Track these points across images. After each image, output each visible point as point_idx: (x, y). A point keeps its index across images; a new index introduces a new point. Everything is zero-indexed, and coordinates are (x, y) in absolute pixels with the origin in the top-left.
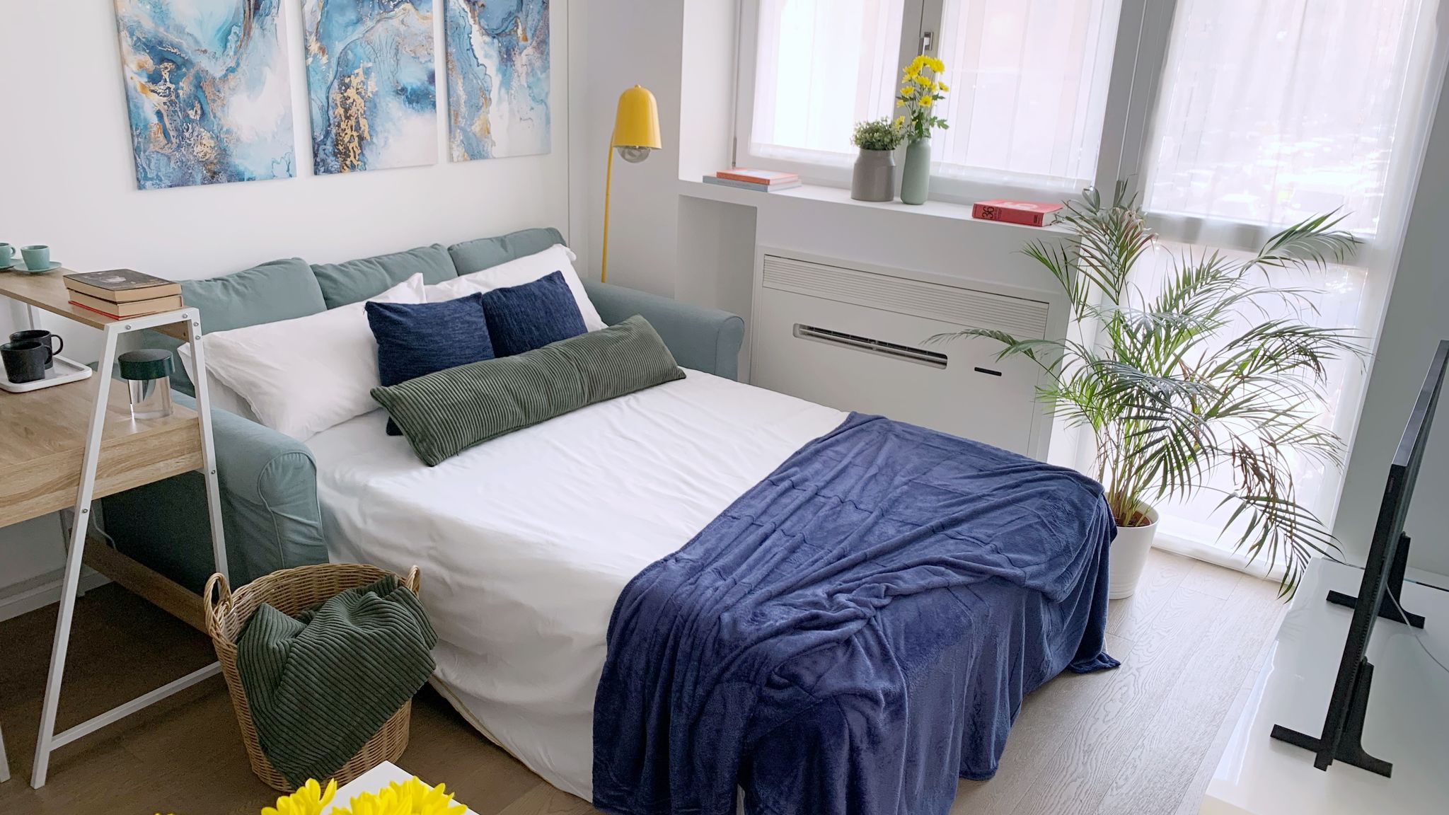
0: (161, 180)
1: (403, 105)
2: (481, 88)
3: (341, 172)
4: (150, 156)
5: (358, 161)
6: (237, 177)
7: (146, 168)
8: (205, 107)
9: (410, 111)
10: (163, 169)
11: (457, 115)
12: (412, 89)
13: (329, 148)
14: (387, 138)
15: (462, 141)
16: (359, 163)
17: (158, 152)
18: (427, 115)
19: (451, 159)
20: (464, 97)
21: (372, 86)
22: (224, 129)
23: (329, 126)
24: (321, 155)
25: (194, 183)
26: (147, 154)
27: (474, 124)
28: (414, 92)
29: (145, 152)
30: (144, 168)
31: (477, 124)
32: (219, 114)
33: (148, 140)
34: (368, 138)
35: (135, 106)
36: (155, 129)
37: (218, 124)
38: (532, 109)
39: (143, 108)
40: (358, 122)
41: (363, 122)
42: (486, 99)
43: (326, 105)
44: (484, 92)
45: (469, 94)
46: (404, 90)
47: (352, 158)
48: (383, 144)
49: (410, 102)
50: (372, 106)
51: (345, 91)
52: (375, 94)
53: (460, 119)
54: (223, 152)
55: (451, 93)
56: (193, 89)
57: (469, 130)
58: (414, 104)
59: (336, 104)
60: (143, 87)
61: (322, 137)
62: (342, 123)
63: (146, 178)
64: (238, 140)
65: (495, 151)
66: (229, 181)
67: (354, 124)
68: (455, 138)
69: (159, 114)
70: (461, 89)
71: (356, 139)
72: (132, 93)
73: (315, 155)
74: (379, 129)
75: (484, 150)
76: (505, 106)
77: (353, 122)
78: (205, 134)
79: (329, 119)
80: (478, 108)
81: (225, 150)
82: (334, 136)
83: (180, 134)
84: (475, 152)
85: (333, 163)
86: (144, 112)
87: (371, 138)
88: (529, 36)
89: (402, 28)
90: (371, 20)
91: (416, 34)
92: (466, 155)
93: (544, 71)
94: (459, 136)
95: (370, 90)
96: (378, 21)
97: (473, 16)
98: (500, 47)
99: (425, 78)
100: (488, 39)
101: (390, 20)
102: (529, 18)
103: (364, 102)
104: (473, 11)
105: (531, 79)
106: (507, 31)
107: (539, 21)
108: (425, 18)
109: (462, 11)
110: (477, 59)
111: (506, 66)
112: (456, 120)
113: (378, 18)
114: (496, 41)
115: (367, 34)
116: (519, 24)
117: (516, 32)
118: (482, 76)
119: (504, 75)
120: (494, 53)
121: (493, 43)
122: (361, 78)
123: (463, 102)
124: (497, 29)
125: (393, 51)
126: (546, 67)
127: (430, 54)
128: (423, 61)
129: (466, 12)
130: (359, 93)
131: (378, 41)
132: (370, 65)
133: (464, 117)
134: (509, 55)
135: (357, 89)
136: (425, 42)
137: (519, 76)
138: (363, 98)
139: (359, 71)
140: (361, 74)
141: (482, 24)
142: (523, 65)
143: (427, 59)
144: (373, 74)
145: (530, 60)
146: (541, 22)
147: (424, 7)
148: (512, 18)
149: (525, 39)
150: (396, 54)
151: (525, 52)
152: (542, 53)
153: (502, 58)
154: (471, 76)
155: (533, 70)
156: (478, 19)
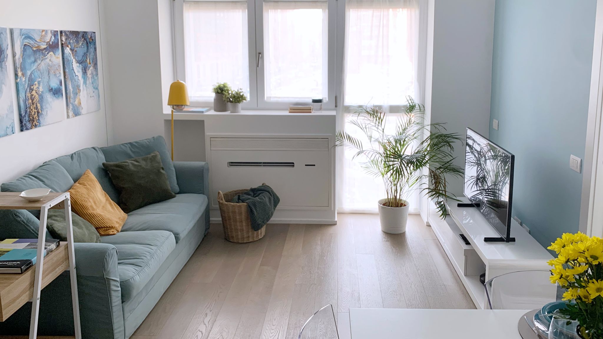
1: (52, 96)
2: (77, 86)
3: (31, 129)
9: (54, 98)
11: (70, 98)
12: (55, 88)
13: (27, 118)
14: (47, 111)
15: (72, 109)
16: (38, 123)
18: (60, 99)
19: (68, 117)
21: (41, 89)
23: (27, 108)
24: (24, 122)
27: (75, 101)
28: (56, 90)
34: (41, 112)
38: (94, 92)
41: (38, 105)
43: (25, 99)
44: (78, 87)
45: (73, 88)
46: (52, 89)
47: (35, 121)
48: (46, 114)
49: (54, 94)
50: (41, 97)
51: (32, 92)
52: (42, 92)
53: (71, 99)
55: (67, 88)
57: (74, 104)
58: (56, 95)
59: (29, 98)
61: (24, 114)
62: (31, 107)
65: (83, 111)
68: (69, 107)
70: (71, 87)
71: (36, 113)
73: (21, 122)
74: (44, 107)
75: (79, 112)
76: (85, 91)
77: (35, 106)
79: (26, 106)
80: (77, 94)
82: (28, 113)
84: (77, 114)
85: (29, 125)
87: (42, 112)
88: (91, 62)
89: (50, 63)
90: (39, 60)
91: (55, 65)
92: (74, 114)
93: (96, 76)
94: (71, 107)
95: (40, 91)
96: (42, 61)
97: (73, 56)
98: (82, 68)
99: (59, 83)
100: (78, 65)
101: (46, 60)
102: (91, 55)
103: (39, 96)
104: (73, 53)
105: (93, 80)
106: (84, 61)
107: (94, 55)
108: (57, 58)
109: (69, 54)
110: (75, 73)
111: (85, 75)
112: (69, 100)
113: (42, 59)
114: (81, 65)
115: (38, 67)
116: (88, 57)
117: (87, 61)
118: (77, 80)
119: (84, 79)
120: (81, 70)
121: (80, 66)
122: (37, 86)
123: (71, 91)
124: (81, 60)
125: (47, 73)
126: (97, 74)
127: (60, 73)
128: (58, 76)
129: (70, 54)
130: (36, 93)
131: (42, 69)
132: (40, 80)
133: (72, 98)
134: (85, 70)
135: (36, 91)
136: (58, 68)
137: (89, 79)
138: (38, 94)
139: (36, 83)
140: (37, 84)
141: (76, 58)
142: (90, 74)
143: (59, 75)
144: (41, 83)
145: (92, 72)
146: (95, 56)
147: (57, 53)
148: (85, 55)
149: (90, 64)
150: (49, 74)
151: (90, 69)
152: (95, 69)
153: (83, 72)
154: (73, 81)
155: (93, 76)
156: (75, 56)
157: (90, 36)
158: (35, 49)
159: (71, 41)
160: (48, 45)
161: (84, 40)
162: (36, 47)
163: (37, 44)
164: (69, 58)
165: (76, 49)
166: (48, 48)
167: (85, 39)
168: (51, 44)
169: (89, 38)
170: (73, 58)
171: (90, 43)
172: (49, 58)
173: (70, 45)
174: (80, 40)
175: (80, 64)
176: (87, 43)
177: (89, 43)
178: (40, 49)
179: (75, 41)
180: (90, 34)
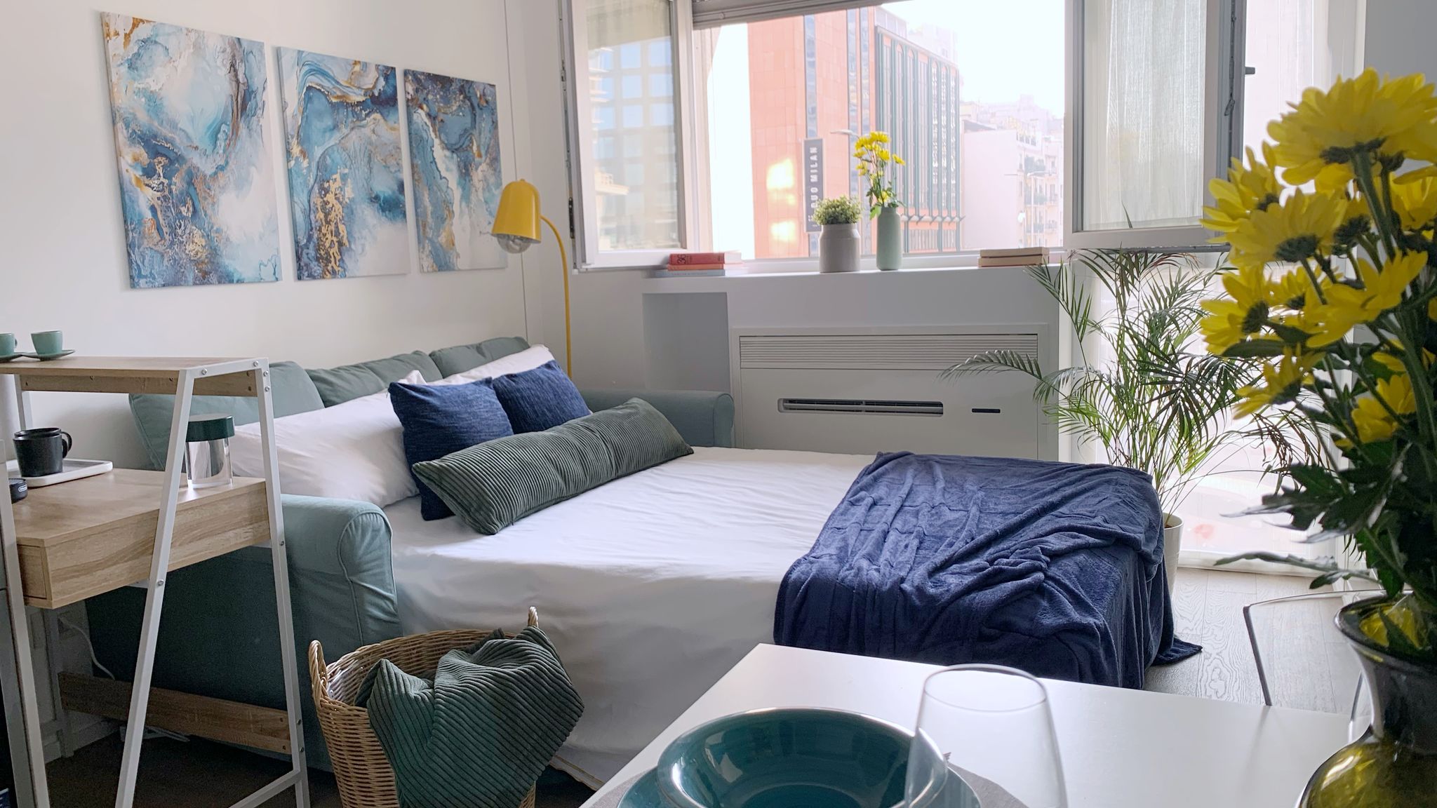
0: (154, 278)
1: (376, 213)
2: (444, 201)
3: (323, 278)
4: (144, 252)
5: (338, 266)
6: (227, 278)
7: (141, 265)
8: (196, 204)
9: (383, 219)
10: (156, 267)
11: (424, 226)
12: (384, 197)
13: (312, 252)
14: (363, 245)
15: (430, 252)
16: (340, 269)
17: (151, 249)
18: (399, 225)
19: (422, 270)
20: (430, 208)
21: (349, 193)
22: (215, 228)
23: (312, 230)
24: (305, 259)
25: (186, 284)
26: (141, 249)
27: (439, 235)
28: (386, 201)
29: (139, 248)
30: (138, 265)
31: (442, 236)
32: (209, 212)
33: (142, 236)
34: (347, 244)
35: (130, 198)
36: (149, 224)
37: (209, 223)
38: (489, 223)
39: (138, 202)
40: (337, 227)
41: (341, 227)
42: (449, 211)
43: (307, 208)
44: (448, 204)
45: (433, 205)
46: (377, 198)
47: (333, 263)
48: (360, 251)
49: (383, 210)
50: (350, 211)
51: (325, 195)
52: (352, 200)
53: (428, 230)
54: (214, 252)
55: (419, 204)
56: (185, 185)
57: (436, 241)
58: (387, 213)
59: (317, 209)
60: (138, 180)
61: (305, 241)
62: (323, 228)
63: (140, 276)
64: (228, 239)
65: (461, 263)
66: (220, 283)
67: (333, 230)
68: (424, 248)
69: (153, 209)
70: (427, 201)
71: (336, 244)
72: (127, 186)
73: (298, 258)
74: (357, 235)
75: (449, 262)
76: (466, 217)
77: (332, 227)
78: (197, 233)
79: (311, 224)
80: (443, 220)
81: (215, 250)
82: (316, 240)
83: (173, 232)
84: (442, 263)
85: (316, 268)
86: (138, 206)
87: (350, 244)
88: (483, 152)
89: (374, 138)
90: (346, 127)
91: (386, 144)
92: (435, 266)
94: (427, 247)
95: (346, 196)
96: (352, 129)
97: (434, 131)
98: (458, 162)
99: (396, 187)
100: (448, 153)
101: (363, 129)
102: (482, 136)
103: (343, 208)
104: (433, 125)
105: (487, 194)
106: (464, 146)
107: (490, 139)
108: (393, 129)
109: (424, 125)
110: (440, 172)
111: (465, 180)
112: (424, 230)
113: (352, 125)
114: (455, 155)
115: (343, 141)
116: (474, 141)
117: (471, 148)
118: (445, 189)
119: (464, 189)
120: (454, 168)
121: (452, 158)
123: (429, 213)
124: (455, 144)
125: (366, 160)
127: (398, 164)
128: (393, 171)
129: (428, 126)
130: (337, 199)
131: (352, 148)
132: (346, 171)
133: (431, 228)
134: (467, 170)
135: (336, 195)
136: (393, 152)
137: (476, 191)
138: (341, 203)
139: (337, 176)
140: (338, 179)
141: (442, 138)
142: (479, 181)
143: (396, 169)
144: (349, 180)
145: (485, 176)
146: (493, 140)
147: (392, 118)
148: (467, 135)
149: (480, 156)
150: (369, 162)
151: (480, 168)
152: (495, 170)
153: (461, 171)
154: (435, 188)
155: (488, 185)
156: (438, 132)
157: (482, 94)
158: (334, 100)
159: (430, 97)
160: (368, 97)
161: (465, 98)
162: (338, 97)
163: (340, 90)
164: (425, 135)
165: (441, 117)
166: (369, 102)
167: (467, 98)
168: (377, 94)
169: (478, 95)
170: (433, 135)
171: (481, 109)
172: (372, 127)
173: (427, 106)
174: (455, 99)
175: (453, 152)
176: (473, 107)
177: (477, 109)
178: (347, 103)
179: (441, 97)
180: (482, 87)
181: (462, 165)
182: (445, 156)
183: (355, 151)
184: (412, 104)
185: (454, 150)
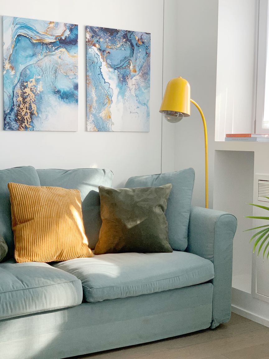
1: (58, 99)
2: (106, 95)
3: (19, 130)
5: (29, 125)
9: (62, 102)
11: (91, 107)
12: (64, 91)
13: (13, 117)
14: (47, 115)
15: (93, 121)
18: (73, 105)
19: (86, 130)
20: (96, 98)
21: (40, 88)
23: (13, 106)
24: (8, 120)
27: (101, 112)
28: (65, 93)
31: (102, 113)
34: (36, 114)
38: (138, 107)
40: (31, 106)
41: (33, 106)
42: (109, 100)
43: (12, 95)
44: (108, 96)
45: (99, 96)
46: (59, 92)
47: (26, 123)
48: (44, 118)
49: (62, 98)
50: (39, 98)
51: (24, 89)
52: (42, 92)
53: (92, 109)
55: (88, 96)
57: (97, 115)
58: (65, 99)
59: (18, 95)
61: (9, 111)
62: (21, 105)
65: (114, 128)
67: (28, 106)
68: (89, 119)
70: (94, 94)
71: (29, 114)
73: (5, 119)
74: (43, 110)
75: (106, 127)
76: (121, 104)
79: (14, 103)
80: (104, 105)
82: (16, 111)
84: (101, 128)
85: (14, 125)
87: (38, 114)
88: (137, 69)
89: (59, 61)
90: (41, 55)
91: (67, 64)
92: (96, 128)
93: (146, 89)
94: (91, 118)
95: (38, 90)
96: (45, 56)
97: (103, 58)
98: (119, 74)
99: (72, 87)
100: (111, 70)
101: (52, 56)
102: (138, 60)
103: (35, 96)
104: (102, 55)
105: (138, 92)
106: (123, 66)
108: (73, 56)
109: (96, 55)
110: (104, 79)
111: (122, 84)
112: (90, 110)
113: (45, 54)
114: (116, 71)
115: (38, 62)
116: (131, 63)
117: (129, 67)
118: (107, 88)
119: (121, 89)
120: (115, 77)
121: (114, 72)
122: (34, 83)
123: (95, 100)
124: (117, 65)
125: (53, 72)
126: (148, 87)
127: (75, 75)
128: (71, 78)
129: (98, 55)
130: (32, 91)
131: (45, 66)
132: (39, 77)
133: (95, 109)
134: (124, 79)
135: (31, 89)
136: (72, 69)
137: (130, 90)
138: (34, 93)
139: (33, 80)
141: (108, 62)
142: (133, 85)
143: (74, 77)
144: (41, 82)
145: (137, 82)
146: (145, 63)
147: (73, 51)
148: (126, 60)
149: (135, 71)
150: (55, 73)
151: (134, 78)
152: (145, 79)
153: (120, 80)
154: (100, 88)
155: (139, 87)
156: (105, 59)
157: (140, 37)
158: (34, 42)
159: (101, 40)
160: (58, 40)
161: (126, 41)
162: (37, 40)
163: (39, 37)
164: (95, 60)
165: (108, 50)
166: (58, 43)
167: (129, 40)
168: (63, 38)
169: (137, 39)
170: (102, 60)
171: (138, 46)
172: (59, 55)
173: (99, 45)
174: (119, 41)
175: (115, 69)
176: (132, 45)
177: (135, 46)
178: (44, 43)
179: (110, 40)
180: (140, 35)
181: (121, 76)
182: (109, 71)
183: (46, 67)
184: (88, 43)
185: (116, 68)
